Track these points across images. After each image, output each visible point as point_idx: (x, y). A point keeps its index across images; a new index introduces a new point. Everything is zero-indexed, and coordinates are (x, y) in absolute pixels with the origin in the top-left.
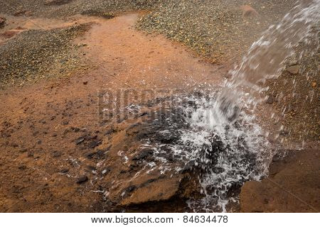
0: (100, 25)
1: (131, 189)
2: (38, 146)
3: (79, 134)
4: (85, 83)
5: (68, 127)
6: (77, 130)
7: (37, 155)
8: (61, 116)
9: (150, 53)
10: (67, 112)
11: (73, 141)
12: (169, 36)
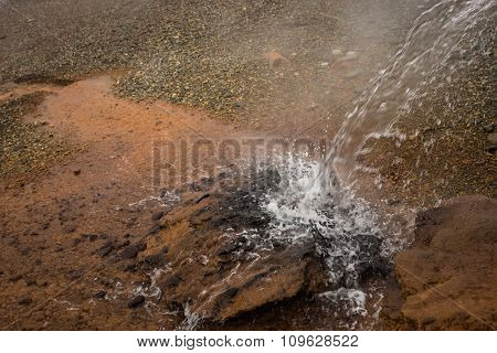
0: (56, 94)
1: (232, 293)
2: (37, 268)
3: (99, 243)
4: (77, 173)
5: (76, 235)
6: (93, 238)
7: (43, 281)
8: (57, 222)
9: (157, 125)
10: (65, 214)
11: (93, 254)
12: (174, 101)
